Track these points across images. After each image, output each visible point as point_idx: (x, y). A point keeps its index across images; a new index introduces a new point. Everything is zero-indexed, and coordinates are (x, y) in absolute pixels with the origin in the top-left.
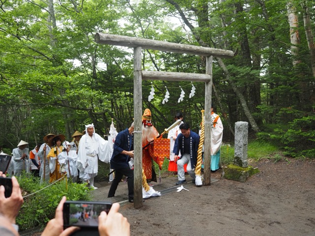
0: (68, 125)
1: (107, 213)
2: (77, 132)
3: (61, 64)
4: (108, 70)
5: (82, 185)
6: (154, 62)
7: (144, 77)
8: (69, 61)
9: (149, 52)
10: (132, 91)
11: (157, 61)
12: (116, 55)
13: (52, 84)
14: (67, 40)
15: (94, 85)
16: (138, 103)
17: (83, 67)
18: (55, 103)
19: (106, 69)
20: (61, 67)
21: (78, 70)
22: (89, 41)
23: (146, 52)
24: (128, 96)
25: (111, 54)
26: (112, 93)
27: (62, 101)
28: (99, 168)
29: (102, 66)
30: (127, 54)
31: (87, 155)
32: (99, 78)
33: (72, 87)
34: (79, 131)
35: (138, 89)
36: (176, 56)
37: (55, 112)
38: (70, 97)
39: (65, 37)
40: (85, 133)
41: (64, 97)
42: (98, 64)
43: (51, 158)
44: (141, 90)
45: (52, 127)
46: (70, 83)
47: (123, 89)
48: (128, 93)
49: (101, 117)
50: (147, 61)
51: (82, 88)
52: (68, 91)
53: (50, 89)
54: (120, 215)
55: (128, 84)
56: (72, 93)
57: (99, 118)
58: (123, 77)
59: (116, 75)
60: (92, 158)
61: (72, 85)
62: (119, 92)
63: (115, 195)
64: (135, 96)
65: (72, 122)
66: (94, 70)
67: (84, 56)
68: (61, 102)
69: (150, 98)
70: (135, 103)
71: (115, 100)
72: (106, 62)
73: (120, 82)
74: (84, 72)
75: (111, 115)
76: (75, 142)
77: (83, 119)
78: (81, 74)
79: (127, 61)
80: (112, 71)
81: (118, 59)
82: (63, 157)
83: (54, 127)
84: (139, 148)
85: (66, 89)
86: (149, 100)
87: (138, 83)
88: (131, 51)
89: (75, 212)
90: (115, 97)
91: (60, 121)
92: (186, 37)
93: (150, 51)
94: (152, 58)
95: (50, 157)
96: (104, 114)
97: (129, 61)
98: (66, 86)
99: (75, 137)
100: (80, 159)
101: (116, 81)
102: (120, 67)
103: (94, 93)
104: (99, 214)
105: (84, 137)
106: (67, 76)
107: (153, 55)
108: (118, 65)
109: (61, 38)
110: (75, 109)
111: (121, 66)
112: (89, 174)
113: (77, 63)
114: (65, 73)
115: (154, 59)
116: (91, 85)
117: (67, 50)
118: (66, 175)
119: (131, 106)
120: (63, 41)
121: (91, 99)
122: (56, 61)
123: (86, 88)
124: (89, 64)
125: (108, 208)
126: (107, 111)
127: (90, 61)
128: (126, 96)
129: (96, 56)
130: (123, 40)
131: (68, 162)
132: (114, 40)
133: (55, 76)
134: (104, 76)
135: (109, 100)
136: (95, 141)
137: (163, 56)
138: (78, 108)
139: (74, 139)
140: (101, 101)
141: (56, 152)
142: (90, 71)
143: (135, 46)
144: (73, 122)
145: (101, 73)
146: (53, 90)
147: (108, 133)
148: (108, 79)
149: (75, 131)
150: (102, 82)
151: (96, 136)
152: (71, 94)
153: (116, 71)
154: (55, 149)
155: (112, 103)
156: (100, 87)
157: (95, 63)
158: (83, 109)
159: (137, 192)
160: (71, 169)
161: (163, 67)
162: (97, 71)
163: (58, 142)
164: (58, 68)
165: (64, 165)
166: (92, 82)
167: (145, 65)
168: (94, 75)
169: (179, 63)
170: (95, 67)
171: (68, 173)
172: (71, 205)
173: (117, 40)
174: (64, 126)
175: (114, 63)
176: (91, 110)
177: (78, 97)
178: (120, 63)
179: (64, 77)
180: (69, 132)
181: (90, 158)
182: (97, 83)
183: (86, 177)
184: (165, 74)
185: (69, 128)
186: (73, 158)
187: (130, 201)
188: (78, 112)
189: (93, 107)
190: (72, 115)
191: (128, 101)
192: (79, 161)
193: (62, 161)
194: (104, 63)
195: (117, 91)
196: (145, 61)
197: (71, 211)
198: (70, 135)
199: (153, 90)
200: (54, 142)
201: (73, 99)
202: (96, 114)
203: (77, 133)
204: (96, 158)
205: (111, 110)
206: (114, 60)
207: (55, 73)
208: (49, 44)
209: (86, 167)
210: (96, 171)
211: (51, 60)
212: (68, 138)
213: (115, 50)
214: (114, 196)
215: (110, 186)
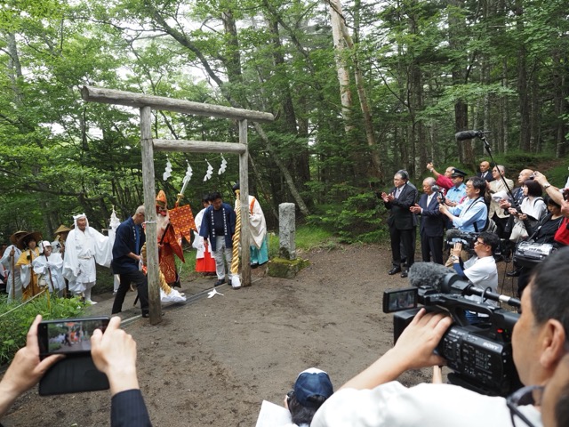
0: (48, 218)
1: (103, 331)
2: (62, 226)
3: (33, 130)
4: (105, 138)
5: (72, 300)
6: (170, 127)
7: (155, 148)
8: (45, 125)
9: (163, 114)
10: (140, 167)
11: (175, 126)
12: (116, 118)
13: (19, 160)
14: (40, 96)
15: (85, 159)
16: (150, 183)
17: (67, 134)
18: (26, 187)
19: (102, 138)
20: (32, 134)
21: (59, 138)
22: (75, 97)
23: (159, 114)
24: (136, 174)
25: (109, 116)
26: (113, 170)
27: (37, 183)
28: (97, 275)
29: (96, 133)
30: (132, 116)
31: (79, 257)
32: (92, 151)
33: (52, 163)
34: (66, 225)
35: (149, 164)
36: (201, 120)
37: (26, 199)
38: (50, 178)
39: (37, 91)
40: (73, 227)
41: (40, 177)
42: (90, 130)
43: (23, 267)
44: (152, 165)
45: (24, 221)
46: (47, 158)
47: (128, 164)
48: (136, 170)
49: (97, 205)
50: (161, 126)
51: (66, 164)
52: (45, 168)
53: (16, 167)
54: (122, 332)
55: (134, 158)
56: (52, 171)
57: (95, 205)
58: (128, 148)
59: (118, 146)
60: (88, 261)
61: (51, 160)
62: (123, 169)
63: (123, 309)
64: (144, 174)
65: (53, 213)
66: (84, 139)
67: (69, 119)
68: (35, 185)
69: (166, 176)
70: (145, 183)
71: (118, 180)
72: (101, 127)
73: (123, 155)
74: (68, 142)
75: (112, 200)
76: (59, 240)
77: (71, 209)
78: (65, 144)
79: (132, 125)
80: (111, 140)
81: (120, 123)
82: (40, 264)
83: (27, 221)
84: (154, 243)
85: (42, 165)
86: (165, 179)
87: (148, 156)
88: (136, 111)
89: (56, 334)
90: (116, 176)
91: (34, 212)
92: (213, 95)
93: (164, 112)
94: (167, 122)
95: (20, 265)
96: (102, 200)
97: (135, 126)
98: (42, 162)
99: (60, 233)
100: (69, 264)
101: (118, 154)
102: (122, 135)
103: (84, 171)
104: (91, 333)
105: (72, 233)
106: (42, 148)
107: (169, 118)
108: (119, 132)
109: (30, 92)
110: (57, 194)
111: (124, 132)
112: (84, 284)
113: (57, 129)
114: (39, 142)
115: (171, 123)
116: (81, 159)
117: (41, 109)
118: (48, 288)
119: (140, 188)
120: (33, 97)
121: (81, 179)
122: (25, 126)
123: (72, 164)
124: (76, 131)
125: (104, 325)
126: (106, 195)
127: (77, 126)
128: (133, 174)
129: (86, 119)
130: (124, 97)
131: (48, 270)
132: (110, 97)
133: (24, 147)
134: (100, 147)
135: (108, 180)
136: (89, 237)
137: (182, 120)
138: (62, 193)
139: (59, 236)
140: (97, 182)
141: (29, 258)
142: (78, 140)
143: (142, 105)
144: (55, 213)
145: (95, 142)
146: (21, 168)
147: (108, 226)
148: (105, 151)
149: (59, 226)
150: (97, 155)
151: (91, 230)
152: (50, 173)
153: (116, 140)
154: (28, 253)
155: (113, 185)
156: (94, 163)
157: (85, 129)
158: (69, 194)
159: (154, 304)
160: (54, 280)
161: (183, 134)
162: (88, 140)
163: (33, 243)
164: (28, 135)
165: (42, 275)
166: (82, 156)
167: (159, 132)
168: (84, 146)
169: (204, 129)
170: (85, 135)
171: (50, 286)
172: (50, 326)
173: (114, 97)
174: (42, 219)
175: (113, 129)
176: (82, 195)
177: (62, 177)
178: (122, 129)
179: (38, 149)
180: (50, 227)
181: (83, 261)
182: (89, 156)
183: (79, 288)
184: (185, 143)
185: (49, 221)
186: (56, 264)
187: (144, 316)
188: (63, 199)
189: (84, 191)
190: (53, 204)
191: (137, 180)
192: (67, 267)
193: (38, 270)
194: (98, 129)
195: (120, 168)
196: (158, 126)
197: (49, 333)
198: (52, 231)
199: (169, 165)
200: (26, 242)
201: (52, 180)
202: (89, 200)
203: (62, 229)
204: (92, 260)
205: (111, 194)
206: (114, 125)
207: (23, 143)
208: (11, 100)
209: (79, 274)
210: (92, 278)
211: (16, 124)
212: (48, 236)
213: (115, 111)
214: (120, 311)
215: (114, 299)
